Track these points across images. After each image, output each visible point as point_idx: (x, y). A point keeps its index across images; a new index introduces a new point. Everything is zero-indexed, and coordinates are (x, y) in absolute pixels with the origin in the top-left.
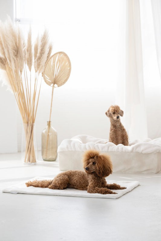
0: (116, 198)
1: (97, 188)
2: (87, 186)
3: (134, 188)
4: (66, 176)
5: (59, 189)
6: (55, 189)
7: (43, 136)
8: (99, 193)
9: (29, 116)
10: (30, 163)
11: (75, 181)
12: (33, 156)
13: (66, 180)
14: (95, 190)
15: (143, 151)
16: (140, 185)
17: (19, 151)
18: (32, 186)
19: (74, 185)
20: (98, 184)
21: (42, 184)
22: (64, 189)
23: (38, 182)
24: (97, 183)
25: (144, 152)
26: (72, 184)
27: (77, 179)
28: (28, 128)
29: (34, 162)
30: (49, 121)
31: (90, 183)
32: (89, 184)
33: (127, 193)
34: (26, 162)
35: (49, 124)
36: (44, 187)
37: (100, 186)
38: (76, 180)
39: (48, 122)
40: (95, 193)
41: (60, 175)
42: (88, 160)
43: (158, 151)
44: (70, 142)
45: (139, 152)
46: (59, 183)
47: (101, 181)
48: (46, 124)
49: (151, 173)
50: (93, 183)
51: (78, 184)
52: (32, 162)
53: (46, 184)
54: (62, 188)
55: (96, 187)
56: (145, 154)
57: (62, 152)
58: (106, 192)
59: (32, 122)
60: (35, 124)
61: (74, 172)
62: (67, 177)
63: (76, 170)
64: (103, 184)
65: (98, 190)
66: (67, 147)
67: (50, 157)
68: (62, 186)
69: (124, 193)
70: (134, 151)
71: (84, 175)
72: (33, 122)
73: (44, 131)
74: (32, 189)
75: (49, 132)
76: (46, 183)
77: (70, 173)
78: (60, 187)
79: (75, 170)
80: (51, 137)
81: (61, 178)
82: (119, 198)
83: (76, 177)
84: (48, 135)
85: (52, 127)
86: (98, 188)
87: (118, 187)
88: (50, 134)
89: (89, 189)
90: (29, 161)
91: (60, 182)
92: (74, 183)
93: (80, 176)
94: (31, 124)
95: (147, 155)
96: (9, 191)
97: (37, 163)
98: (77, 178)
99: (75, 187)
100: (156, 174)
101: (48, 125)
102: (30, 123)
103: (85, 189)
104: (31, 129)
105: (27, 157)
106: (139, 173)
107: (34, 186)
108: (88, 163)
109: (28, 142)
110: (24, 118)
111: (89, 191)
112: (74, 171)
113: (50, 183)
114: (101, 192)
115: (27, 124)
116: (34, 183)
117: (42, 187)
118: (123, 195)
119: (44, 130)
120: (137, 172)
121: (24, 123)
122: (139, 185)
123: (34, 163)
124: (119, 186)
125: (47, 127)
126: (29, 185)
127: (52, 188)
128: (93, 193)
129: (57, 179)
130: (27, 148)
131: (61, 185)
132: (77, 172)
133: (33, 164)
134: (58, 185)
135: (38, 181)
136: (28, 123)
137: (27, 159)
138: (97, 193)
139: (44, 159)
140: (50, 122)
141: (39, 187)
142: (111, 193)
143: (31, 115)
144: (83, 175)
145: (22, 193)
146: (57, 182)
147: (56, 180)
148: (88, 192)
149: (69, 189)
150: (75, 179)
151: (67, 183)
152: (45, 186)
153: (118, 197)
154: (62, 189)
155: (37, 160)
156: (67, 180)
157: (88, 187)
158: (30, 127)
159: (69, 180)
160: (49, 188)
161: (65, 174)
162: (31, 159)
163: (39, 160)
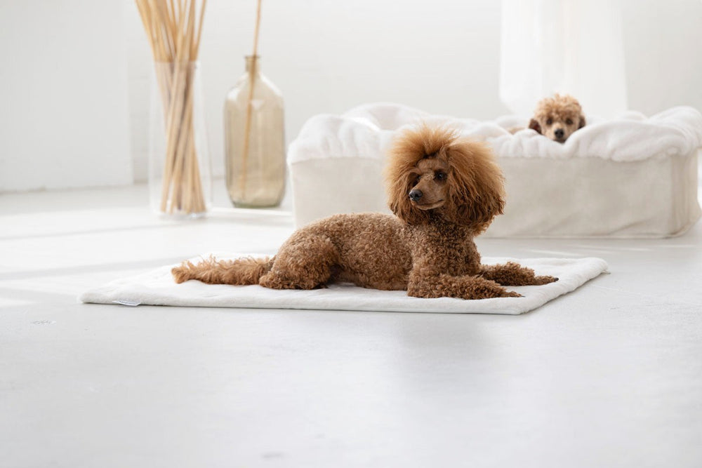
0: (518, 311)
1: (448, 276)
2: (405, 272)
3: (586, 280)
4: (323, 237)
5: (300, 289)
6: (283, 288)
7: (230, 111)
8: (453, 296)
9: (175, 34)
10: (182, 212)
11: (361, 254)
12: (194, 189)
13: (324, 250)
14: (438, 287)
15: (613, 151)
16: (608, 271)
17: (141, 181)
18: (194, 279)
19: (355, 272)
20: (449, 264)
21: (233, 273)
22: (318, 286)
23: (221, 266)
24: (446, 259)
25: (617, 157)
26: (349, 267)
27: (367, 247)
28: (172, 79)
29: (198, 211)
30: (250, 53)
31: (419, 264)
32: (415, 265)
33: (561, 296)
34: (168, 209)
35: (252, 65)
36: (240, 284)
37: (456, 270)
38: (363, 248)
39: (247, 58)
40: (441, 296)
41: (302, 236)
42: (415, 165)
43: (674, 151)
44: (335, 124)
45: (599, 158)
46: (297, 266)
47: (460, 250)
48: (242, 64)
49: (646, 237)
50: (433, 261)
51: (371, 265)
52: (191, 211)
53: (249, 272)
54: (312, 283)
55: (442, 276)
56: (624, 163)
57: (306, 165)
58: (482, 291)
59: (187, 57)
60: (198, 63)
61: (353, 221)
62: (328, 240)
63: (362, 214)
64: (470, 262)
65: (451, 283)
66: (326, 146)
67: (261, 193)
68: (311, 276)
69: (552, 298)
70: (582, 152)
71: (392, 232)
72: (193, 56)
73: (233, 95)
74: (195, 291)
75: (251, 97)
76: (249, 268)
77: (340, 225)
78: (302, 280)
79: (359, 214)
80: (259, 119)
81: (307, 246)
82: (531, 311)
83: (364, 238)
84: (250, 110)
85: (264, 78)
86: (450, 279)
87: (524, 276)
88: (256, 104)
89: (417, 283)
90: (179, 207)
91: (300, 262)
92: (357, 262)
93: (378, 235)
94: (185, 63)
95: (633, 166)
96: (109, 295)
97: (208, 214)
98: (365, 241)
99: (362, 278)
100: (667, 238)
101: (247, 69)
102: (181, 61)
103: (398, 285)
104: (183, 84)
105: (172, 194)
106: (601, 238)
107: (203, 280)
108: (414, 179)
109: (175, 132)
110: (155, 42)
111: (417, 290)
112: (355, 217)
113: (264, 269)
114: (462, 293)
115: (167, 65)
116: (204, 270)
117: (235, 280)
118: (544, 305)
119: (232, 88)
120: (593, 235)
121: (156, 60)
122: (602, 274)
123: (199, 215)
124: (531, 274)
125: (245, 76)
126: (184, 276)
127: (273, 285)
128: (432, 296)
129: (291, 248)
130: (171, 155)
131: (305, 273)
132: (366, 221)
133: (194, 215)
134: (293, 272)
135: (218, 260)
136: (171, 60)
137: (169, 202)
138: (446, 296)
139: (236, 199)
140: (255, 58)
141: (223, 283)
142: (500, 294)
143: (184, 29)
144: (391, 230)
145: (158, 302)
146: (289, 260)
147: (287, 254)
148: (411, 295)
149: (339, 288)
150: (358, 248)
151: (330, 263)
152: (246, 277)
153: (528, 309)
154: (310, 288)
155: (208, 205)
156: (329, 253)
157: (412, 274)
158: (179, 76)
159: (336, 252)
160: (263, 285)
161: (321, 230)
162: (187, 198)
163: (218, 202)
